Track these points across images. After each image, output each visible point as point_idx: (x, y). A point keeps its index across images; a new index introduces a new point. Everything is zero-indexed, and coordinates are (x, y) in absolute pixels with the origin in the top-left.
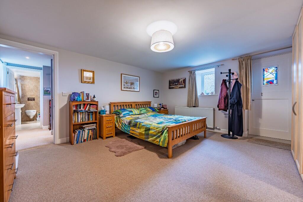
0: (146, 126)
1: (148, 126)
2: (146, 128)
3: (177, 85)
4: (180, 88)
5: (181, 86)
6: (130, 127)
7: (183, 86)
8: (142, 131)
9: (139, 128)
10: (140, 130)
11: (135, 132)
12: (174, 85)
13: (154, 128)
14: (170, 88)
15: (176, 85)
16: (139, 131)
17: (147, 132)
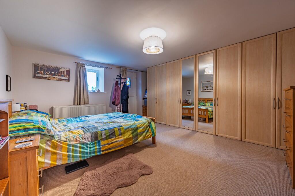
0: (131, 127)
1: (134, 127)
2: (132, 130)
3: (54, 75)
4: (60, 80)
5: (63, 78)
6: (99, 142)
7: (67, 78)
8: (128, 135)
9: (120, 135)
10: (124, 136)
11: (115, 144)
12: (47, 74)
13: (141, 125)
14: (35, 77)
15: (51, 74)
16: (123, 138)
17: (135, 133)
